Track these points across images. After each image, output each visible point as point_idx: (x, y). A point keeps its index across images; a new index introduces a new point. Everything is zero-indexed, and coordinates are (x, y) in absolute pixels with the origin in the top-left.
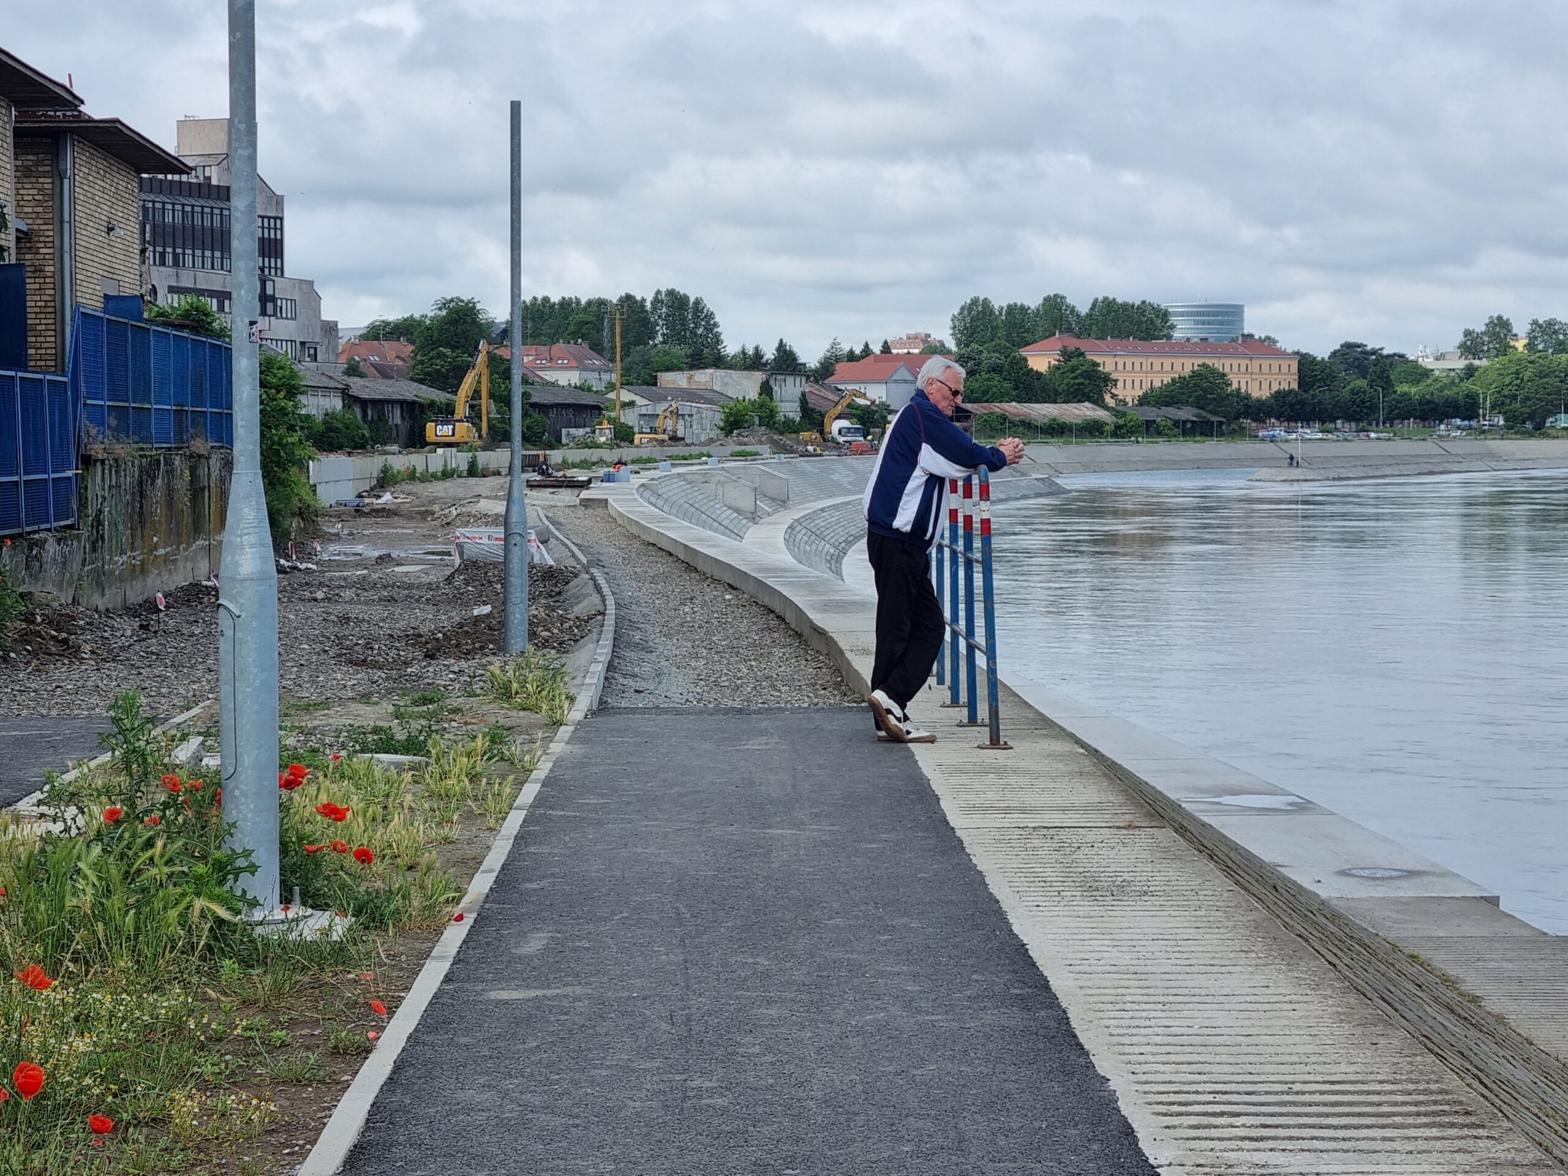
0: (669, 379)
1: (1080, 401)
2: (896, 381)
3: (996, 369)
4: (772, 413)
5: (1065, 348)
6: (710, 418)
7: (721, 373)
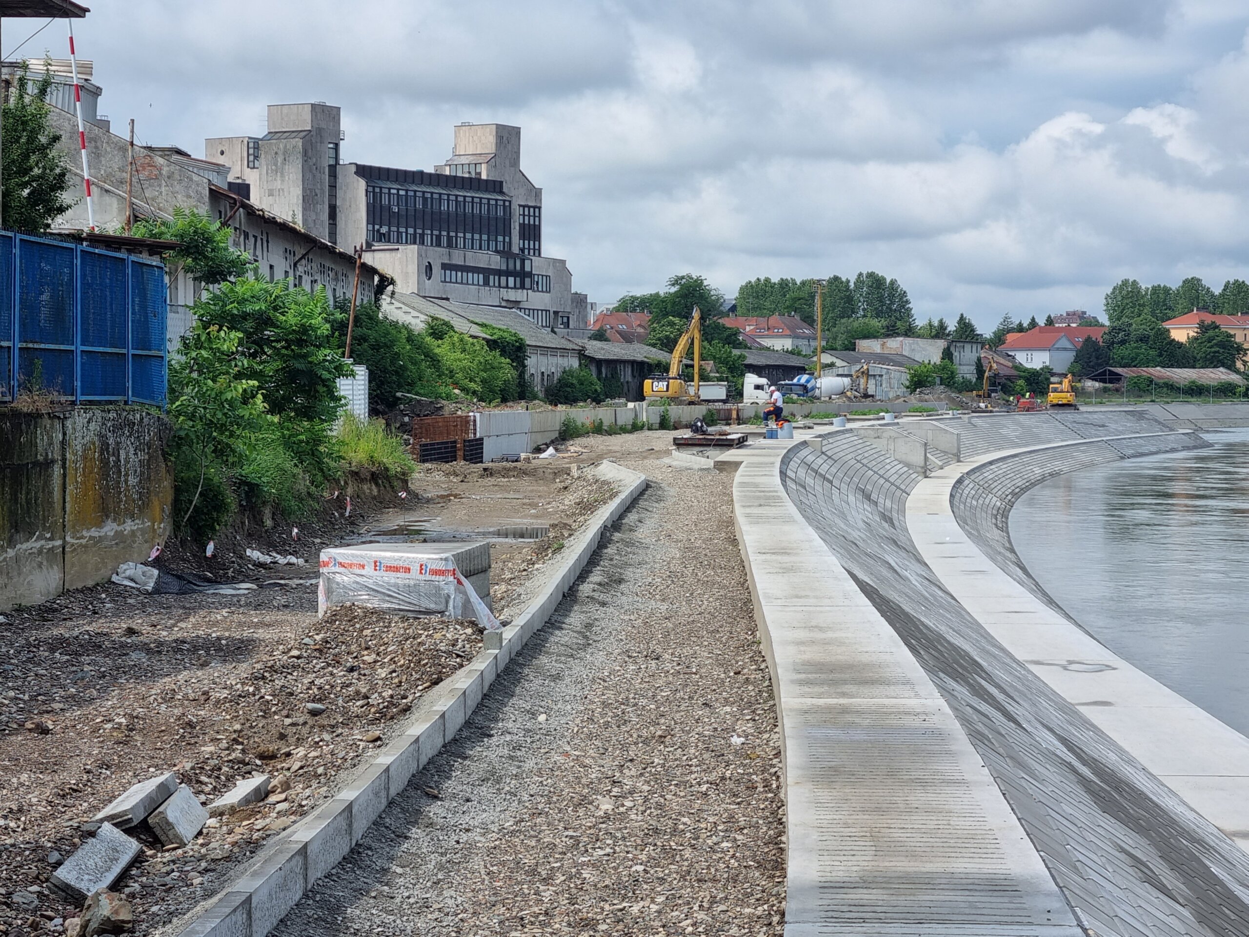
0: (865, 345)
1: (1215, 367)
2: (1058, 349)
3: (1143, 339)
4: (953, 375)
5: (1203, 322)
6: (899, 377)
7: (908, 341)
